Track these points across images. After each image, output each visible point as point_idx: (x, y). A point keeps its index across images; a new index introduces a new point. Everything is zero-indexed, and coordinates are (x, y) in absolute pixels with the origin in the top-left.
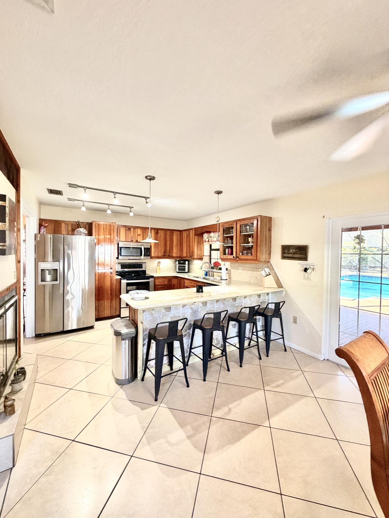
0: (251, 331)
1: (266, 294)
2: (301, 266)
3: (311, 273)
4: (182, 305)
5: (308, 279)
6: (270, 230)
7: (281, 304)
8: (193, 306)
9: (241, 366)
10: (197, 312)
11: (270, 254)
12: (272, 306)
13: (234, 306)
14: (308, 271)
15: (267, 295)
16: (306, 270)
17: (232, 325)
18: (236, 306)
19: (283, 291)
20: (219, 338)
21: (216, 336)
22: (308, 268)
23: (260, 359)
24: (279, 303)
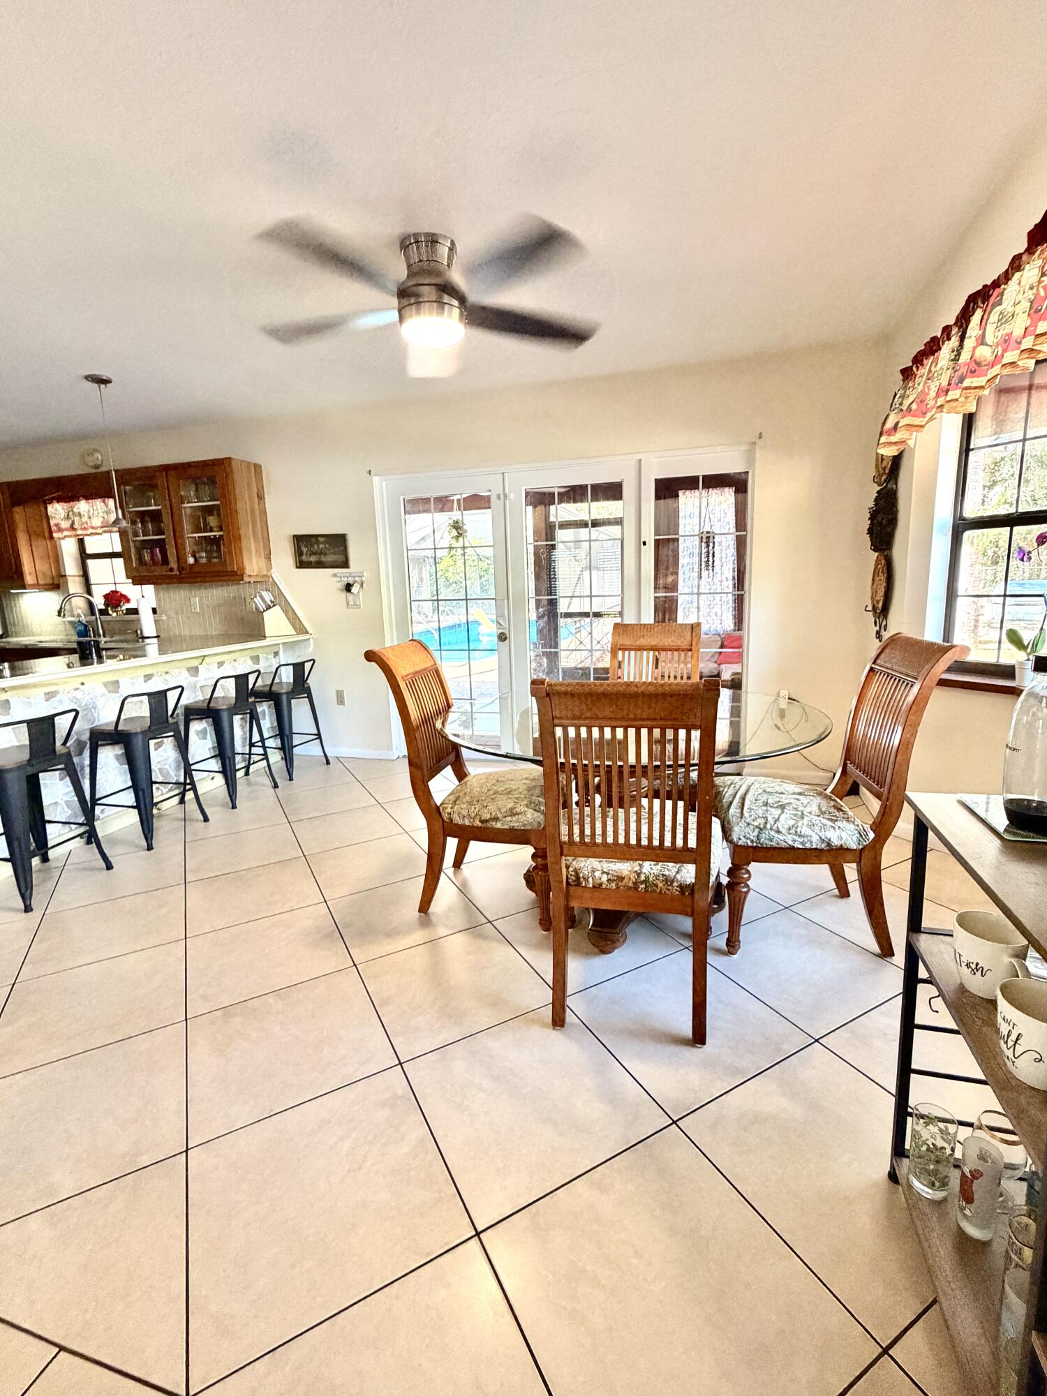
0: (248, 742)
1: (273, 655)
2: (339, 579)
3: (358, 592)
4: (45, 694)
5: (355, 606)
6: (261, 497)
7: (308, 666)
8: (78, 694)
9: (234, 807)
10: (95, 708)
11: (268, 557)
12: (287, 676)
13: (195, 687)
14: (355, 589)
15: (274, 657)
16: (348, 588)
17: (198, 733)
18: (201, 687)
19: (309, 639)
20: (167, 767)
21: (159, 762)
22: (352, 583)
23: (276, 786)
24: (303, 664)
